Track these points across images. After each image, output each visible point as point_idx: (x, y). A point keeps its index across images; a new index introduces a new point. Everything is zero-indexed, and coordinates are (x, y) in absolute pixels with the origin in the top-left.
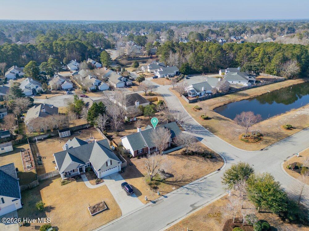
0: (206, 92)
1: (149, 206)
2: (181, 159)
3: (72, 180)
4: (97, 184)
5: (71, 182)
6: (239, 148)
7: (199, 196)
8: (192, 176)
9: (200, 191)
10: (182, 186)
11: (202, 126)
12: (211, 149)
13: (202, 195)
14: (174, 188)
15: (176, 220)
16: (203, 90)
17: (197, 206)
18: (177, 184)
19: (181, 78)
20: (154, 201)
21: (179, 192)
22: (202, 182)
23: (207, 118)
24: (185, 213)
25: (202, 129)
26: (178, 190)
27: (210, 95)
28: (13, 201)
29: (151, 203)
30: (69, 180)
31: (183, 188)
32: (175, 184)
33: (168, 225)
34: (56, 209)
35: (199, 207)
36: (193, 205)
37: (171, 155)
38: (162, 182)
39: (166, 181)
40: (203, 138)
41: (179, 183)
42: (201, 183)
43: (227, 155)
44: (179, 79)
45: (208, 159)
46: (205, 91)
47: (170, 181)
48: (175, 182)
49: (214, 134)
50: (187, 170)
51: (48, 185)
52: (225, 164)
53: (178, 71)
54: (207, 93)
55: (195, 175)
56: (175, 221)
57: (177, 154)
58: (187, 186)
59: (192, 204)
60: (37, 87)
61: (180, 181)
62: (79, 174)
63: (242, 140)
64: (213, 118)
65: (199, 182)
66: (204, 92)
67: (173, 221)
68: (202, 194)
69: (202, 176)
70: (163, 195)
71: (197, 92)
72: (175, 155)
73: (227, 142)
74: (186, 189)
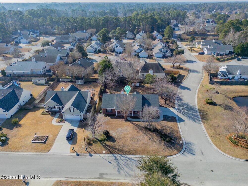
0: (242, 77)
1: (72, 155)
2: (138, 130)
3: (50, 114)
4: (59, 122)
5: (48, 114)
6: (216, 146)
7: (116, 170)
8: (132, 149)
9: (123, 166)
10: (113, 154)
11: (197, 110)
12: (181, 134)
13: (121, 171)
14: (104, 152)
15: (76, 178)
16: (238, 74)
17: (105, 177)
18: (111, 150)
19: (230, 58)
20: (79, 154)
21: (105, 158)
22: (135, 159)
23: (212, 104)
24: (89, 177)
25: (195, 112)
26: (107, 155)
27: (246, 81)
28: (4, 112)
29: (75, 154)
30: (48, 113)
31: (113, 156)
32: (109, 148)
33: (66, 178)
34: (22, 127)
35: (106, 179)
36: (103, 174)
37: (133, 124)
38: (100, 142)
39: (104, 143)
40: (184, 121)
41: (114, 149)
42: (133, 160)
43: (192, 146)
44: (226, 59)
45: (163, 142)
46: (240, 75)
47: (108, 144)
48: (112, 147)
49: (202, 121)
50: (132, 142)
51: (35, 111)
52: (179, 154)
53: (232, 50)
54: (244, 79)
55: (135, 150)
56: (74, 178)
57: (139, 126)
58: (117, 156)
59: (103, 172)
60: (98, 47)
61: (116, 149)
62: (57, 111)
63: (230, 139)
64: (220, 105)
65: (132, 158)
66: (239, 77)
67: (73, 177)
68: (122, 169)
69: (140, 154)
70: (90, 153)
71: (228, 75)
72: (136, 125)
73: (209, 134)
74: (114, 157)
